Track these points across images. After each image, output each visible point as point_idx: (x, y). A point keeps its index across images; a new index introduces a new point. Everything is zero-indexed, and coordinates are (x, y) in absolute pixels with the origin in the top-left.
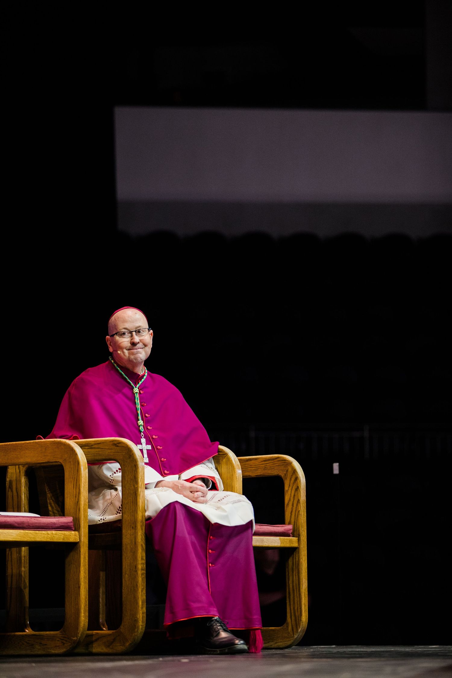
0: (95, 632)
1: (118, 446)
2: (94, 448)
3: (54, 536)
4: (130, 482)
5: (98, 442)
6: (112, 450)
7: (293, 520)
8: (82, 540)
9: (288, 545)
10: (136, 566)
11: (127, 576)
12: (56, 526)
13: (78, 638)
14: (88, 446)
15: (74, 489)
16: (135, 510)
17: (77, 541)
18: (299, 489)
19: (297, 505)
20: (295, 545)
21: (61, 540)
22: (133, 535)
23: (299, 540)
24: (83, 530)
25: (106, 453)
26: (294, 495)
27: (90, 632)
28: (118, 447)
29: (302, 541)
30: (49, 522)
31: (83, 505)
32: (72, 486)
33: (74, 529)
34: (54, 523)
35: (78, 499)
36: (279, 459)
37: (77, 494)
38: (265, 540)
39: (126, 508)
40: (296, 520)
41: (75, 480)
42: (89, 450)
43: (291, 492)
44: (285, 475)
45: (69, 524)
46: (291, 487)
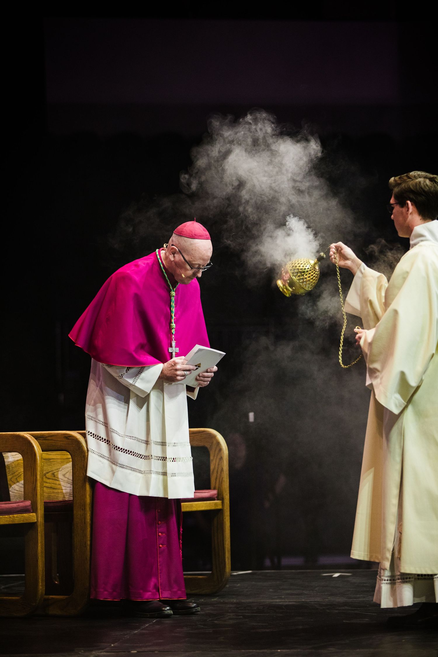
0: (51, 597)
1: (68, 439)
2: (49, 440)
3: (15, 519)
4: (80, 470)
5: (51, 435)
6: (63, 442)
7: (217, 486)
8: (39, 521)
9: (213, 508)
10: (85, 542)
11: (78, 550)
12: (18, 510)
13: (37, 603)
14: (43, 438)
15: (31, 476)
16: (84, 494)
17: (35, 521)
18: (223, 459)
19: (221, 473)
20: (220, 507)
21: (22, 522)
22: (83, 515)
23: (223, 503)
24: (39, 512)
25: (59, 444)
26: (218, 465)
27: (46, 597)
28: (70, 439)
29: (225, 503)
30: (11, 507)
31: (39, 491)
32: (30, 474)
33: (32, 511)
34: (15, 507)
35: (35, 485)
36: (205, 433)
37: (35, 481)
38: (194, 505)
39: (76, 492)
40: (220, 486)
41: (33, 468)
42: (44, 441)
43: (216, 461)
44: (211, 446)
45: (28, 507)
46: (215, 457)
